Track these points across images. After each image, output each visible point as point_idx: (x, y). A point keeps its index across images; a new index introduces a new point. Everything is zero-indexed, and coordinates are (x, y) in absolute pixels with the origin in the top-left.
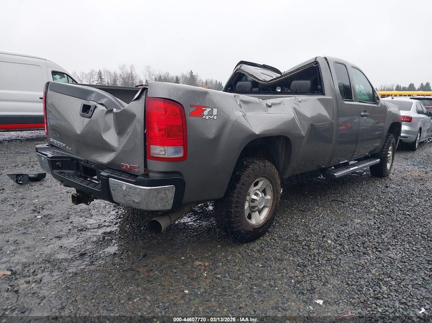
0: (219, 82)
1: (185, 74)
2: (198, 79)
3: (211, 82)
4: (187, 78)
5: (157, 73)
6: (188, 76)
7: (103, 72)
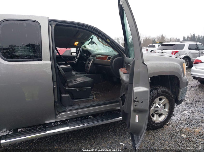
0: (178, 39)
1: (159, 36)
2: (166, 38)
3: (173, 39)
4: (160, 38)
5: (144, 37)
6: (161, 37)
7: (119, 38)
